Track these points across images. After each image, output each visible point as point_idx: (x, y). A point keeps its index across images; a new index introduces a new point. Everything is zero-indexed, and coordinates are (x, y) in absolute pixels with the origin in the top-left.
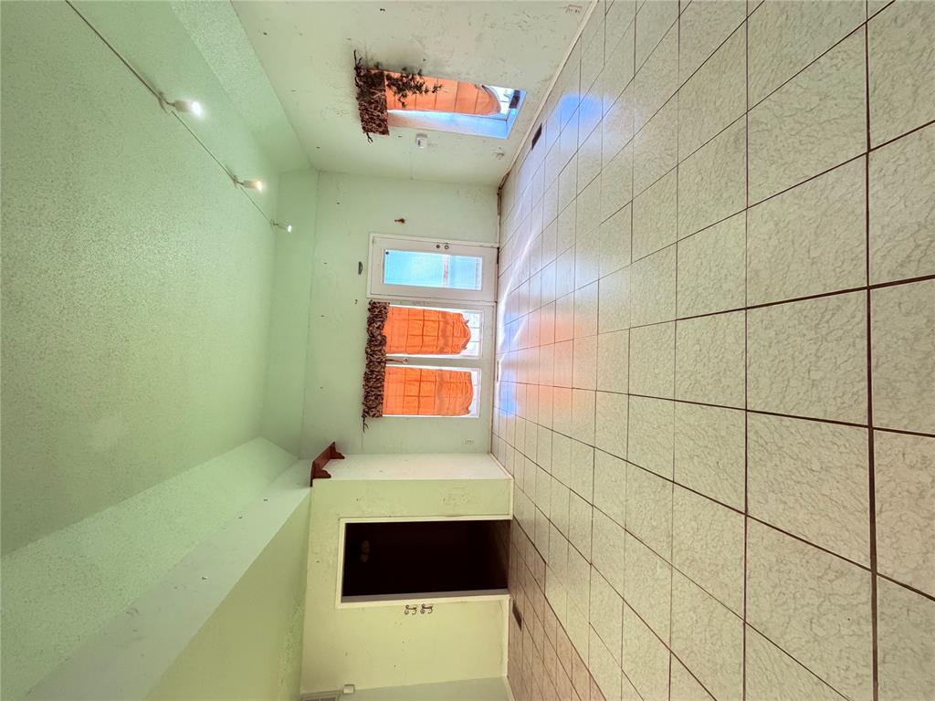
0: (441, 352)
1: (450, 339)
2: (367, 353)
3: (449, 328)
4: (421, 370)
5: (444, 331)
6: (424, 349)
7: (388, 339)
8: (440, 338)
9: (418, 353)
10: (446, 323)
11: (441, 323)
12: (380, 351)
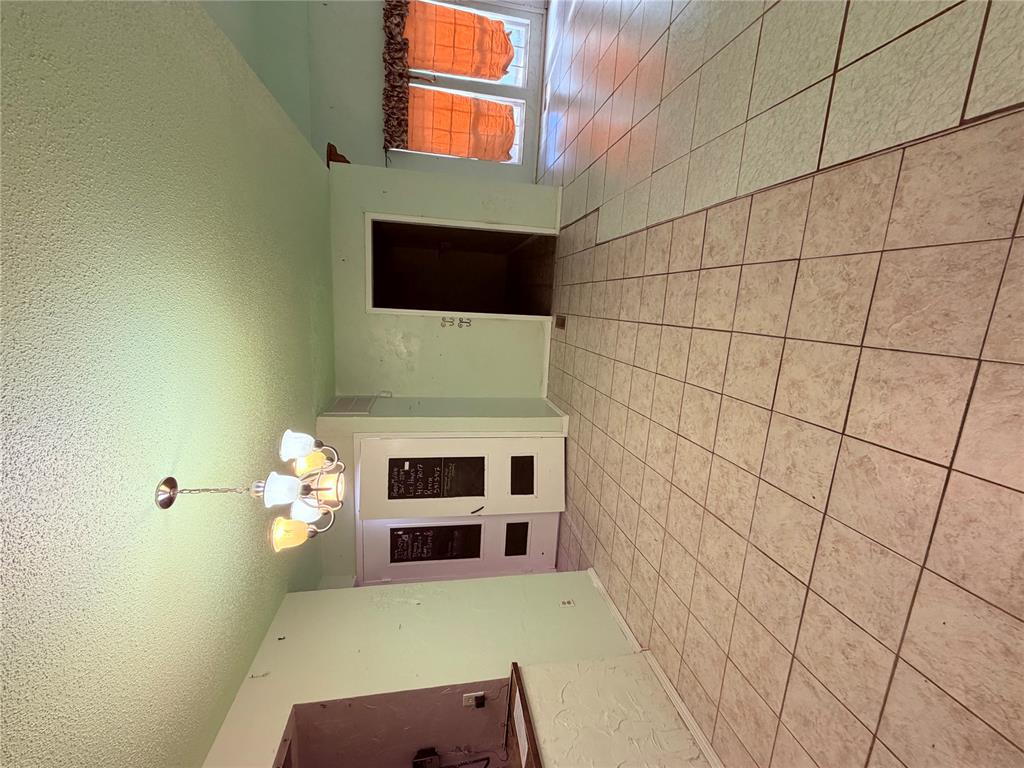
0: (477, 73)
1: (489, 56)
2: (385, 60)
3: (487, 39)
4: (453, 95)
5: (481, 44)
6: (456, 67)
7: (411, 45)
8: (476, 52)
9: (448, 72)
10: (484, 31)
11: (477, 30)
12: (401, 59)
